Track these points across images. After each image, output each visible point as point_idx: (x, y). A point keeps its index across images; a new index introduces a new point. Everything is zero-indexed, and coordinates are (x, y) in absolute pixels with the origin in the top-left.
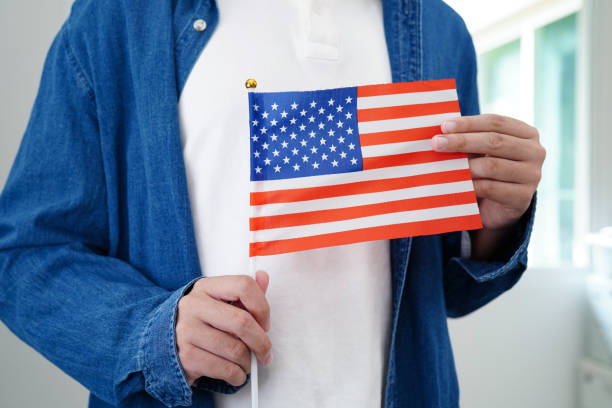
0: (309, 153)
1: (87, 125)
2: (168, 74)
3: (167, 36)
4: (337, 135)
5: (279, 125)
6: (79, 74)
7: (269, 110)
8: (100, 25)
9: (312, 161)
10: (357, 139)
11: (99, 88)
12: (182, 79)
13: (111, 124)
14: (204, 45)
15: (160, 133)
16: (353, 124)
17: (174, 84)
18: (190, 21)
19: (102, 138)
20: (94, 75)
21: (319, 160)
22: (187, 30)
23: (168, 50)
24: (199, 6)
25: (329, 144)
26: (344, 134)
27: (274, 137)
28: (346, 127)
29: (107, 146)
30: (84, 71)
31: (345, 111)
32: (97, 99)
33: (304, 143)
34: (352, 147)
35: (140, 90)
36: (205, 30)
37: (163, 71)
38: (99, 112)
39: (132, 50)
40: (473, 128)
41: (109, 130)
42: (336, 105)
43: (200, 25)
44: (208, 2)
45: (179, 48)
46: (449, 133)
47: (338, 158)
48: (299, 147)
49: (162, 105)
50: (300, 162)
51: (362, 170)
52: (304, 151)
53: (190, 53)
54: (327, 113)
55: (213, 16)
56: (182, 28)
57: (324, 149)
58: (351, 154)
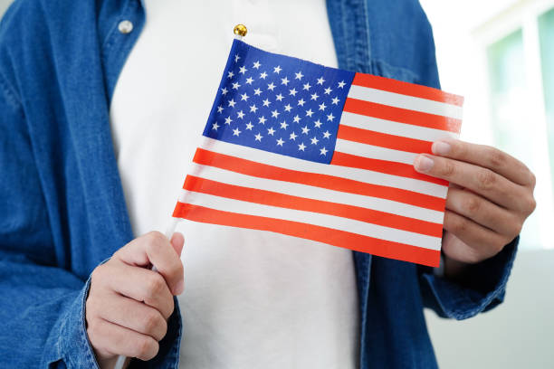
0: (277, 127)
1: (20, 144)
2: (95, 81)
3: (91, 41)
4: (315, 118)
5: (255, 86)
6: (7, 91)
7: (250, 67)
8: (24, 38)
9: (278, 136)
10: (336, 128)
11: (28, 103)
12: (110, 85)
13: (44, 140)
14: (131, 48)
15: (91, 144)
16: (338, 111)
17: (103, 91)
18: (115, 24)
19: (36, 156)
20: (21, 91)
21: (286, 138)
22: (113, 34)
23: (94, 56)
24: (125, 6)
25: (302, 123)
26: (323, 119)
27: (245, 97)
28: (328, 111)
29: (42, 164)
30: (12, 88)
31: (333, 95)
32: (27, 116)
33: (275, 114)
34: (327, 135)
35: (68, 101)
36: (131, 32)
37: (90, 79)
38: (31, 130)
39: (58, 60)
40: (466, 158)
41: (43, 147)
42: (325, 85)
43: (126, 26)
44: (135, 3)
45: (105, 53)
46: (438, 155)
47: (308, 142)
48: (268, 116)
49: (91, 115)
50: (264, 133)
51: (329, 163)
52: (272, 123)
53: (117, 57)
54: (312, 91)
55: (139, 16)
56: (108, 31)
57: (295, 128)
58: (323, 143)
